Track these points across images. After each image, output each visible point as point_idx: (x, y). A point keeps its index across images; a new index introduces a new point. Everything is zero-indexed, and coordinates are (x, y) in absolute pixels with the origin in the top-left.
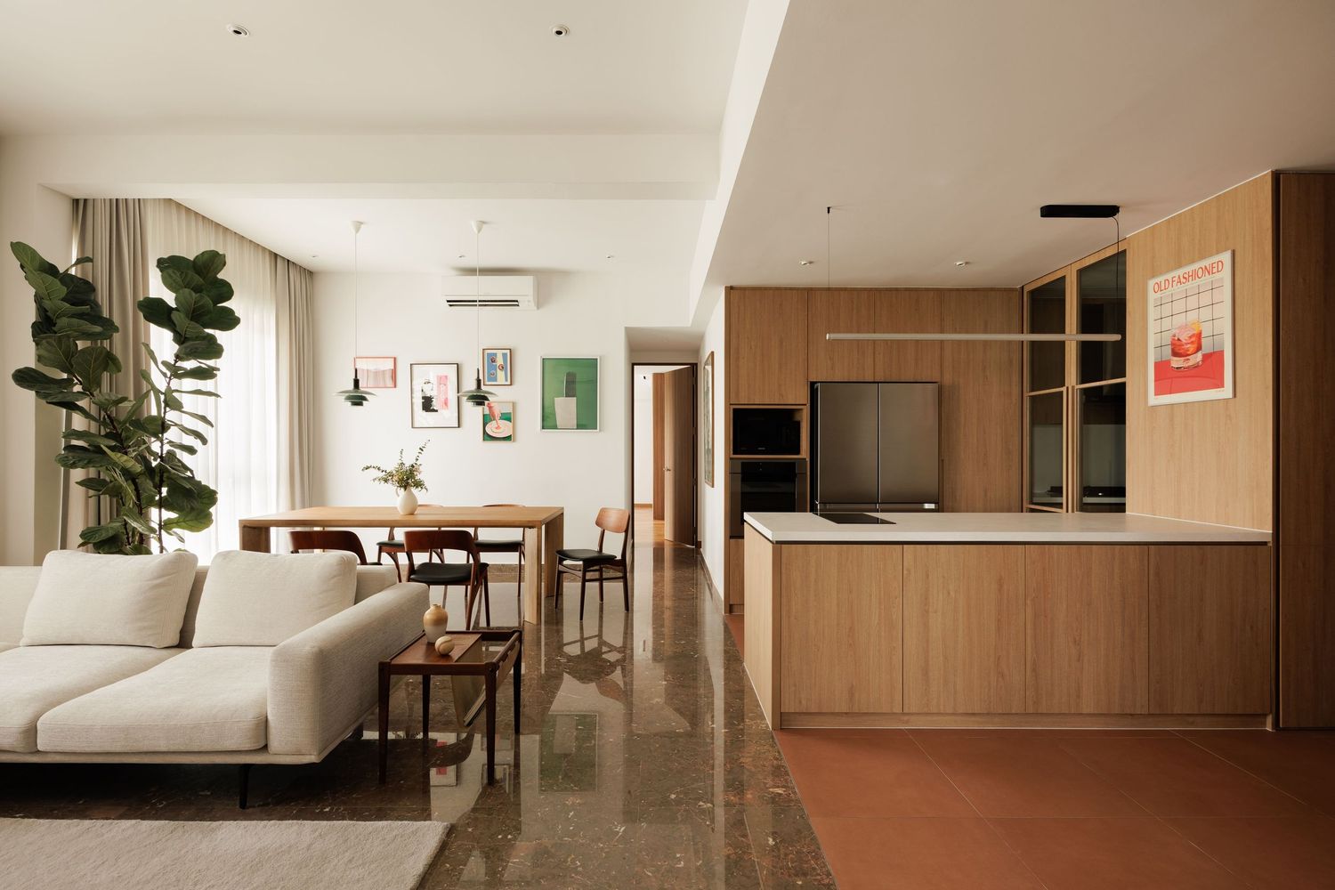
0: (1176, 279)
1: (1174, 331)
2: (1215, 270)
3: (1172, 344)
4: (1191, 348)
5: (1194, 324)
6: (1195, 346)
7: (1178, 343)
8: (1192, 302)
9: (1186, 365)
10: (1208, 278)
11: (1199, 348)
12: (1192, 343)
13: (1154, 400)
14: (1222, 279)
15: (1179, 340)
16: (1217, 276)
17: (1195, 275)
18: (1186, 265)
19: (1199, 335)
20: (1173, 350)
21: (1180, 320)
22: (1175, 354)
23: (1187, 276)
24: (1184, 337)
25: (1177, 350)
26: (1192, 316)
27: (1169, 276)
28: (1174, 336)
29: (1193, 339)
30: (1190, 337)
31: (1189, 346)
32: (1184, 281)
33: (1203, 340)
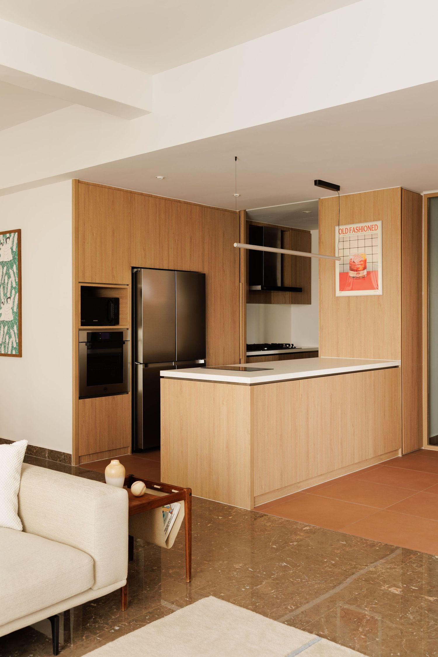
0: (352, 229)
1: (351, 257)
2: (373, 229)
3: (350, 264)
4: (361, 267)
5: (362, 255)
6: (363, 266)
7: (353, 264)
8: (361, 243)
9: (358, 276)
10: (370, 232)
11: (365, 268)
12: (361, 264)
13: (339, 293)
14: (377, 234)
15: (354, 262)
16: (375, 232)
17: (362, 229)
18: (356, 223)
19: (365, 261)
20: (350, 267)
21: (354, 251)
22: (352, 269)
23: (358, 229)
24: (357, 261)
25: (352, 267)
26: (361, 250)
27: (348, 227)
28: (351, 260)
29: (362, 263)
30: (360, 262)
31: (359, 266)
32: (357, 231)
33: (367, 264)
